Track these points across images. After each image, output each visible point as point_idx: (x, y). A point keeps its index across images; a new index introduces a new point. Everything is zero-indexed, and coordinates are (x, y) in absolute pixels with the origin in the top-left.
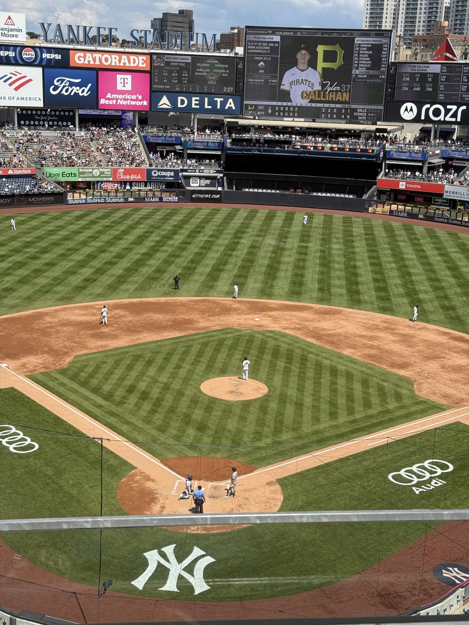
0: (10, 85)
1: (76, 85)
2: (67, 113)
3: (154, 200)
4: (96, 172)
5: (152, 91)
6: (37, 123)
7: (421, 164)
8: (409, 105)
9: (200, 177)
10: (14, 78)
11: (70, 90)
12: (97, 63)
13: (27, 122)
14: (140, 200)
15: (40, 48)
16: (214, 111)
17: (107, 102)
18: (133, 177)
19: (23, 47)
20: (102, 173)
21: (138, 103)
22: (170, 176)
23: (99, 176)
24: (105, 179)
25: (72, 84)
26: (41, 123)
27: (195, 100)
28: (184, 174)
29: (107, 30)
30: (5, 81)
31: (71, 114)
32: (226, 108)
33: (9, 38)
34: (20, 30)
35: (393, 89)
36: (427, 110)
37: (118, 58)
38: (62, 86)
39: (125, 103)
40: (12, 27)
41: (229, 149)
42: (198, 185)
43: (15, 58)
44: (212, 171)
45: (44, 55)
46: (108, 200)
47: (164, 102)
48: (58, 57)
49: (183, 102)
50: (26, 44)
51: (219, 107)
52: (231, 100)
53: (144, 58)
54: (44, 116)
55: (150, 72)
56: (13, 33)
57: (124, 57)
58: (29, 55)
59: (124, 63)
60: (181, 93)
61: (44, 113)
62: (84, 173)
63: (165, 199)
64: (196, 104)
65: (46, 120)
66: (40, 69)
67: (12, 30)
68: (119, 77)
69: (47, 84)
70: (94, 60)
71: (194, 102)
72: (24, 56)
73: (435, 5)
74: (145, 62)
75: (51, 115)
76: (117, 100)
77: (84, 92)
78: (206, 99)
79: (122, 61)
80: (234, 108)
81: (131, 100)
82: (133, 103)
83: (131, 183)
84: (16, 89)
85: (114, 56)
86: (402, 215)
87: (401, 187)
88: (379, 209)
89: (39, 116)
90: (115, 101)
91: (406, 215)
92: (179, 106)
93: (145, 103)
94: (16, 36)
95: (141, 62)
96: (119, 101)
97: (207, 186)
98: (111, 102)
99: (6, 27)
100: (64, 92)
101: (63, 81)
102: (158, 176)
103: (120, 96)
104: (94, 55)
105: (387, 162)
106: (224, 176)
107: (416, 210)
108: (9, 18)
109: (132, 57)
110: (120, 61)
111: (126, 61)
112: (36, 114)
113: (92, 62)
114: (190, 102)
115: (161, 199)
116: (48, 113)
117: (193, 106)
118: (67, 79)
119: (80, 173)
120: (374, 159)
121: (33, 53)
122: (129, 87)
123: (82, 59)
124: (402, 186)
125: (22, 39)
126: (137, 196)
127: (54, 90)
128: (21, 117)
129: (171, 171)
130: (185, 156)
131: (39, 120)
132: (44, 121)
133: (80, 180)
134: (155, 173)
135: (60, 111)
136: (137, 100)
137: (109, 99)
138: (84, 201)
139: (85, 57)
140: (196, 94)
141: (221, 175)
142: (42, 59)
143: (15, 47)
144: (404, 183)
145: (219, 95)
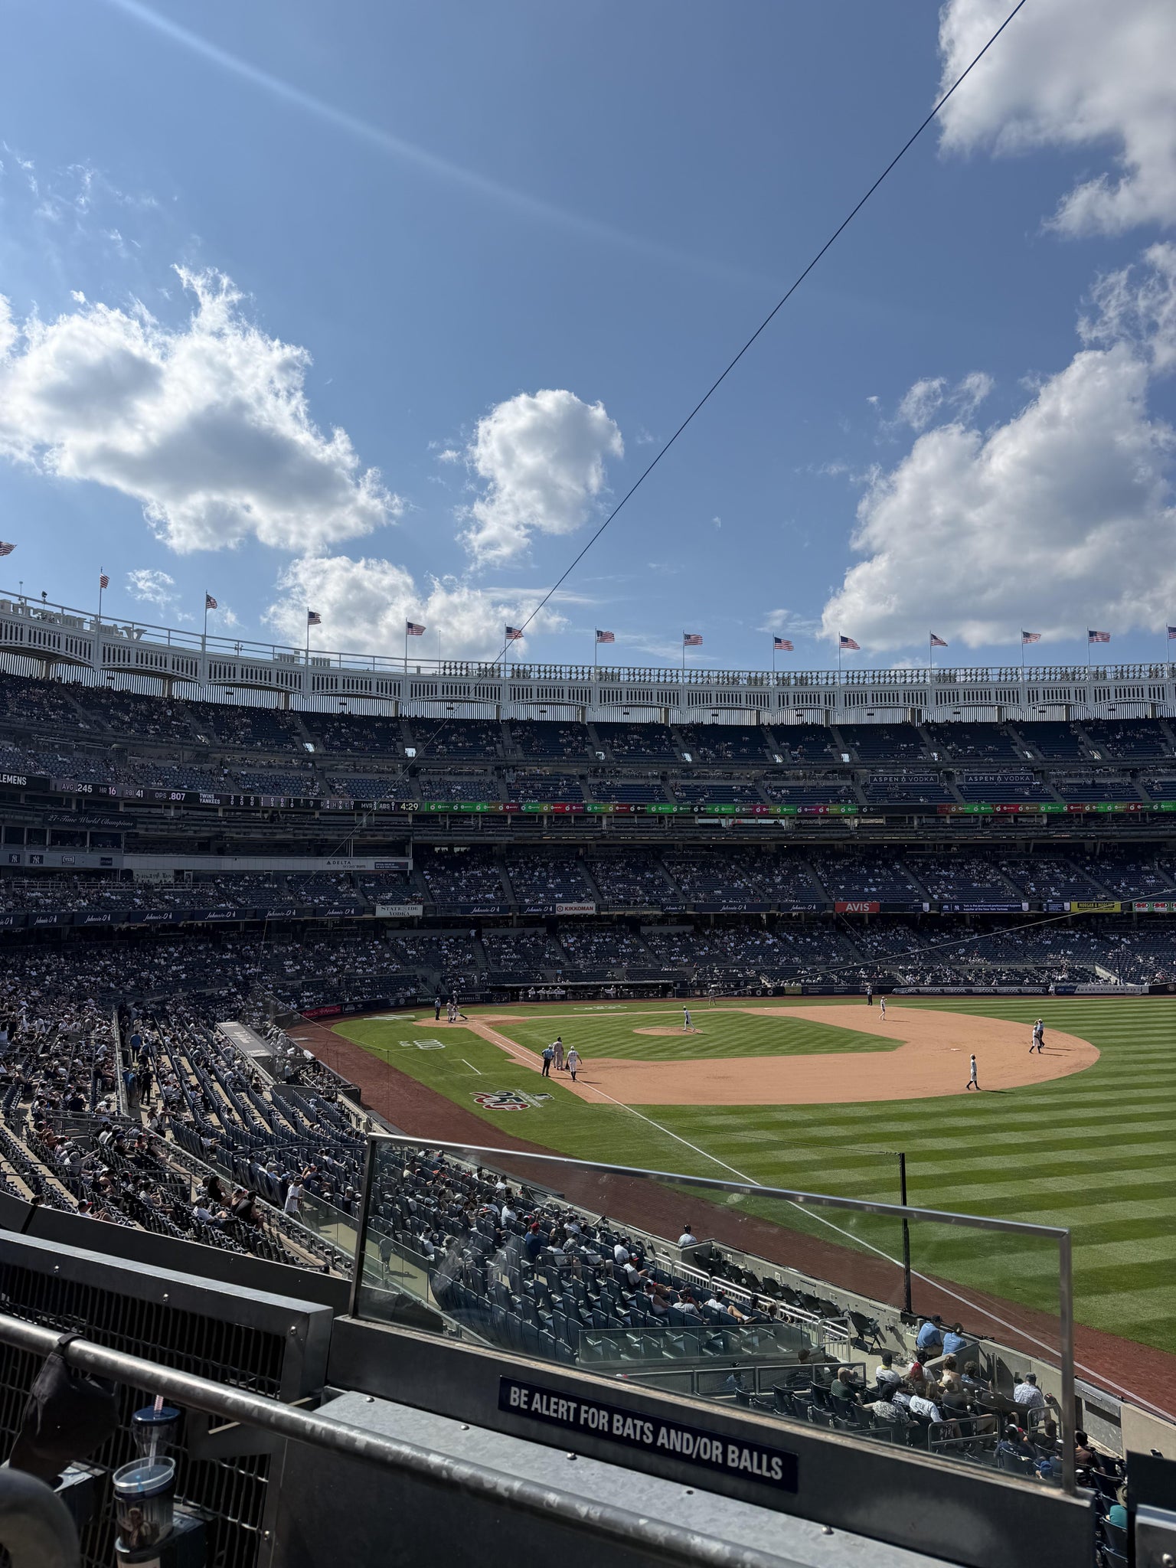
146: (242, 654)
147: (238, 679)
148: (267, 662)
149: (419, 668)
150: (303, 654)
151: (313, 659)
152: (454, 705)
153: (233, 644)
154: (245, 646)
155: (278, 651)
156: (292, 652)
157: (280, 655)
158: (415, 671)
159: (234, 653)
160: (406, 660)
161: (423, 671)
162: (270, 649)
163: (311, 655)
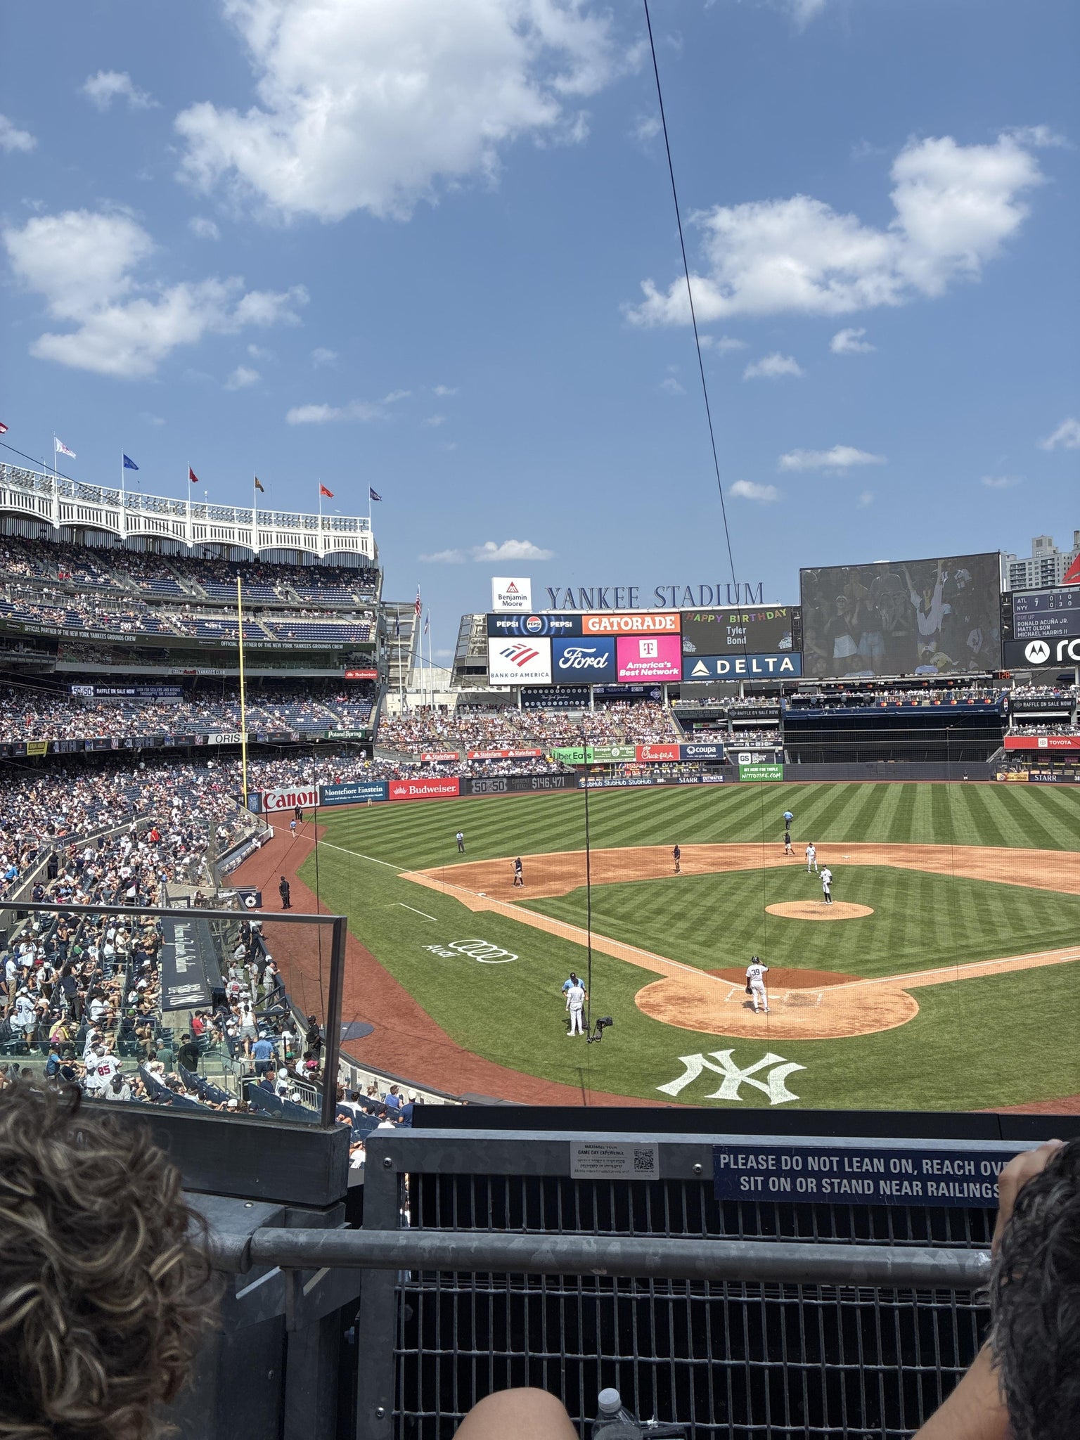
0: (513, 660)
1: (590, 655)
2: (579, 691)
3: (691, 780)
4: (616, 752)
5: (684, 655)
6: (544, 703)
7: (1066, 714)
8: (1037, 644)
9: (751, 752)
10: (518, 651)
11: (583, 661)
12: (616, 628)
13: (533, 704)
14: (672, 781)
15: (548, 615)
16: (765, 674)
17: (628, 673)
18: (662, 756)
19: (528, 616)
20: (624, 752)
21: (667, 672)
22: (711, 753)
23: (620, 757)
24: (626, 760)
25: (585, 655)
26: (549, 703)
27: (739, 665)
28: (730, 748)
29: (627, 591)
30: (507, 656)
31: (585, 691)
32: (782, 669)
33: (512, 607)
34: (525, 598)
35: (1011, 626)
36: (1065, 648)
37: (640, 620)
38: (573, 658)
39: (650, 673)
40: (516, 595)
41: (789, 713)
42: (749, 762)
43: (519, 628)
44: (767, 744)
45: (552, 624)
46: (632, 782)
47: (700, 668)
48: (569, 624)
49: (723, 667)
50: (531, 612)
51: (771, 669)
52: (787, 660)
53: (673, 618)
54: (553, 695)
55: (681, 634)
56: (516, 601)
57: (648, 619)
58: (533, 624)
59: (648, 626)
60: (721, 656)
61: (552, 691)
62: (600, 753)
63: (706, 778)
64: (741, 669)
65: (555, 700)
66: (548, 640)
67: (514, 598)
68: (643, 643)
69: (555, 655)
70: (612, 625)
71: (738, 666)
72: (529, 626)
73: (1049, 578)
74: (673, 622)
75: (561, 694)
76: (640, 670)
77: (600, 663)
78: (754, 661)
79: (646, 624)
80: (792, 669)
81: (658, 669)
82: (660, 672)
83: (660, 763)
84: (520, 664)
85: (635, 619)
86: (1049, 779)
87: (1040, 745)
88: (1013, 776)
89: (546, 695)
90: (637, 671)
91: (1054, 779)
92: (719, 671)
93: (676, 671)
94: (520, 604)
95: (669, 623)
96: (643, 671)
97: (761, 762)
98: (633, 673)
99: (509, 594)
100: (575, 665)
101: (575, 651)
102: (696, 753)
103: (644, 666)
104: (611, 620)
105: (1016, 715)
106: (785, 747)
107: (1069, 772)
108: (512, 584)
109: (657, 619)
110: (643, 625)
111: (651, 624)
112: (544, 693)
113: (609, 628)
114: (733, 667)
115: (700, 779)
116: (557, 692)
117: (738, 671)
118: (580, 649)
119: (595, 753)
120: (996, 710)
121: (540, 622)
122: (654, 654)
123: (597, 625)
124: (1043, 743)
125: (526, 607)
126: (669, 776)
127: (564, 663)
128: (525, 698)
129: (711, 746)
130: (730, 729)
131: (547, 701)
132: (552, 701)
133: (596, 762)
134: (691, 749)
135: (571, 688)
136: (665, 668)
137: (630, 670)
138: (600, 784)
139: (600, 623)
140: (739, 655)
141: (781, 748)
142: (550, 628)
143: (519, 616)
144: (1046, 740)
145: (770, 654)
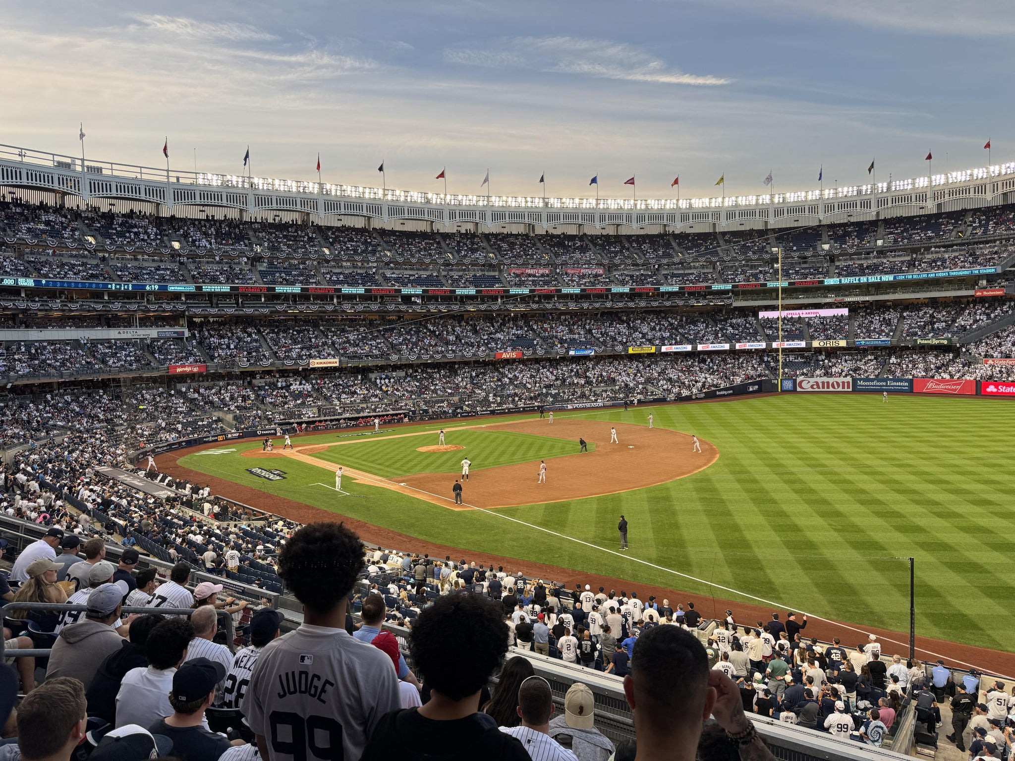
146: (25, 160)
147: (24, 182)
148: (49, 168)
149: (178, 178)
150: (79, 162)
151: (88, 167)
152: (205, 208)
153: (17, 151)
154: (28, 153)
155: (57, 158)
156: (69, 161)
157: (59, 162)
158: (175, 180)
159: (19, 159)
160: (168, 171)
161: (181, 181)
162: (51, 157)
163: (86, 163)
